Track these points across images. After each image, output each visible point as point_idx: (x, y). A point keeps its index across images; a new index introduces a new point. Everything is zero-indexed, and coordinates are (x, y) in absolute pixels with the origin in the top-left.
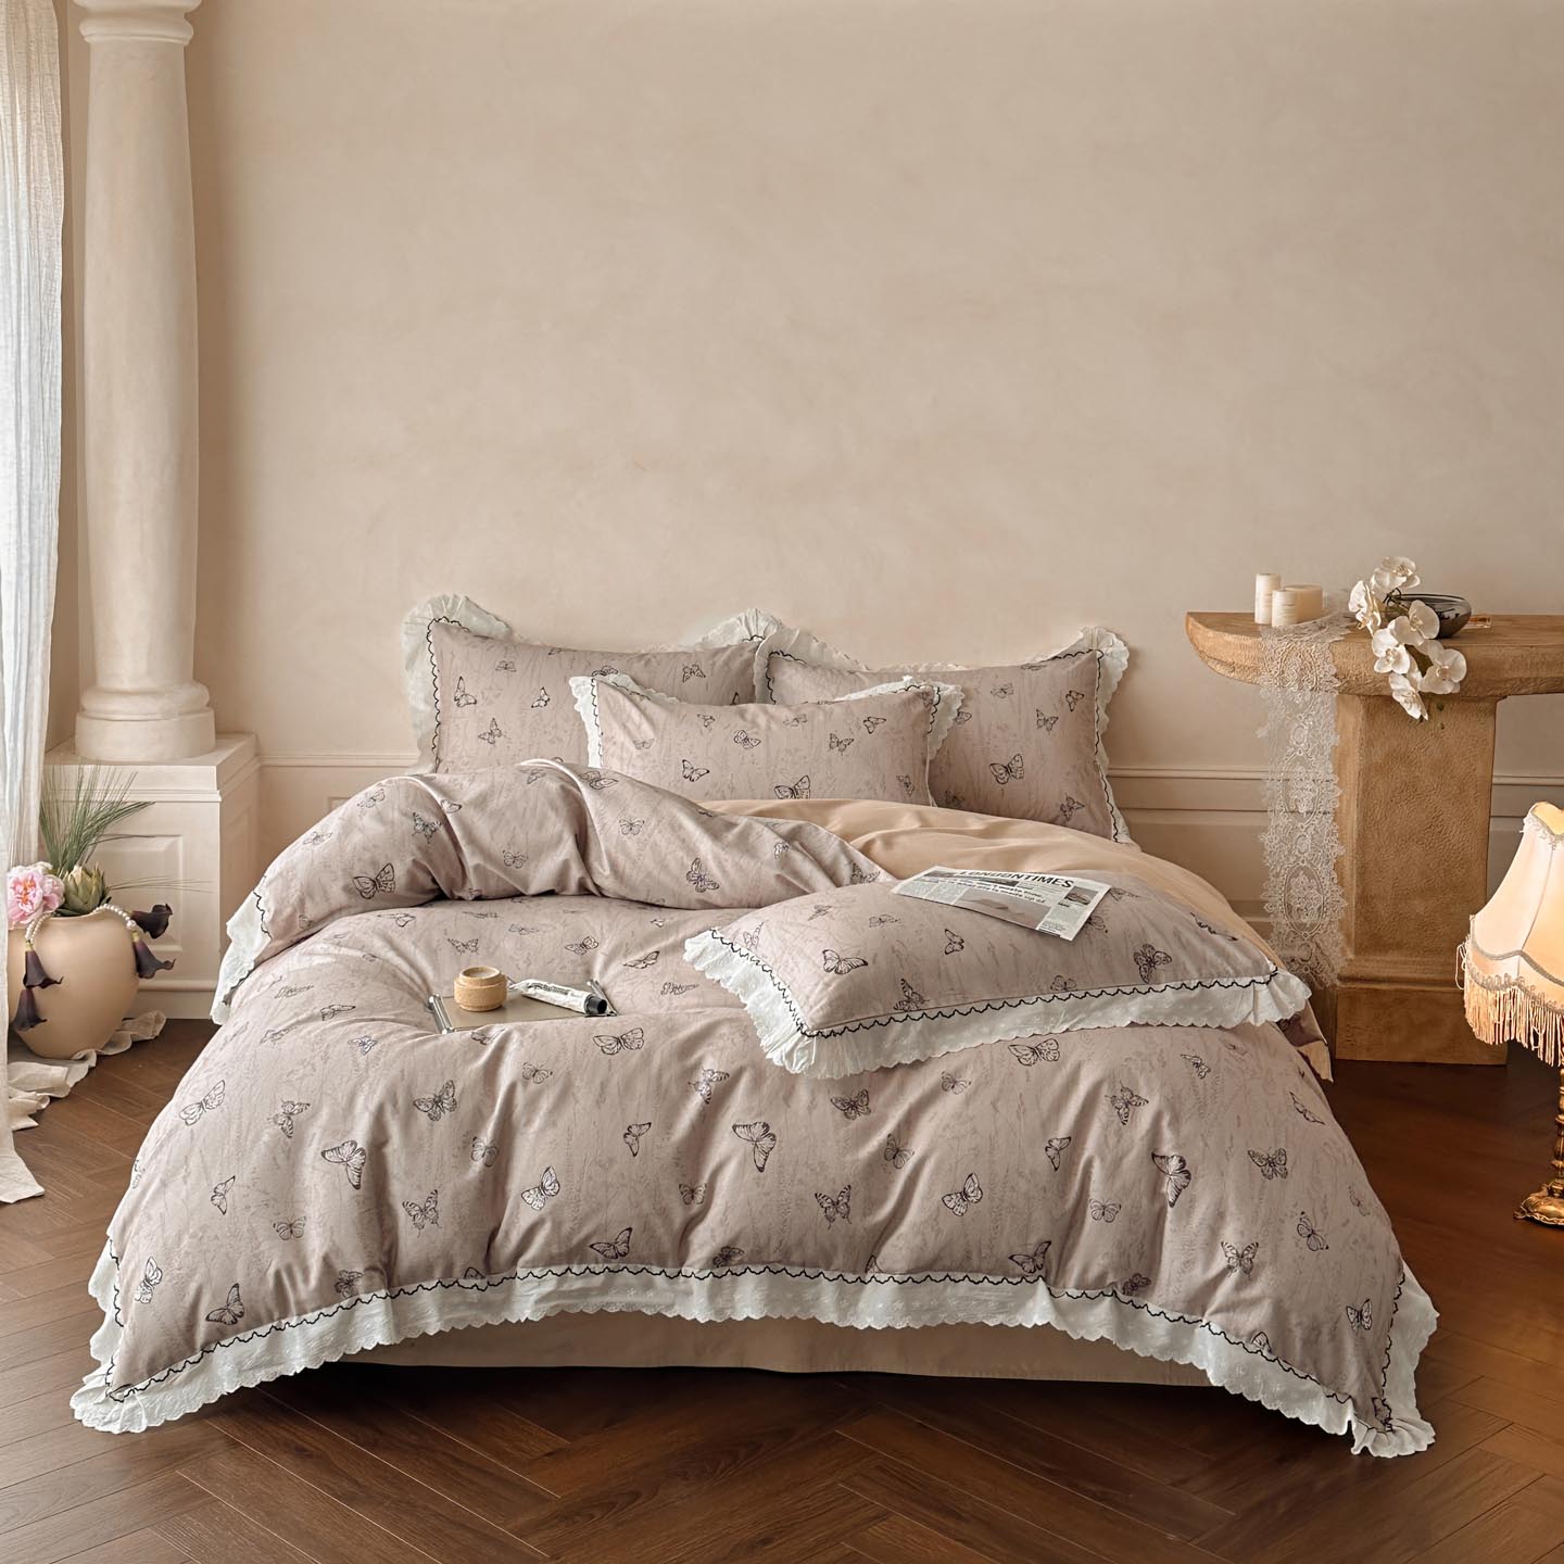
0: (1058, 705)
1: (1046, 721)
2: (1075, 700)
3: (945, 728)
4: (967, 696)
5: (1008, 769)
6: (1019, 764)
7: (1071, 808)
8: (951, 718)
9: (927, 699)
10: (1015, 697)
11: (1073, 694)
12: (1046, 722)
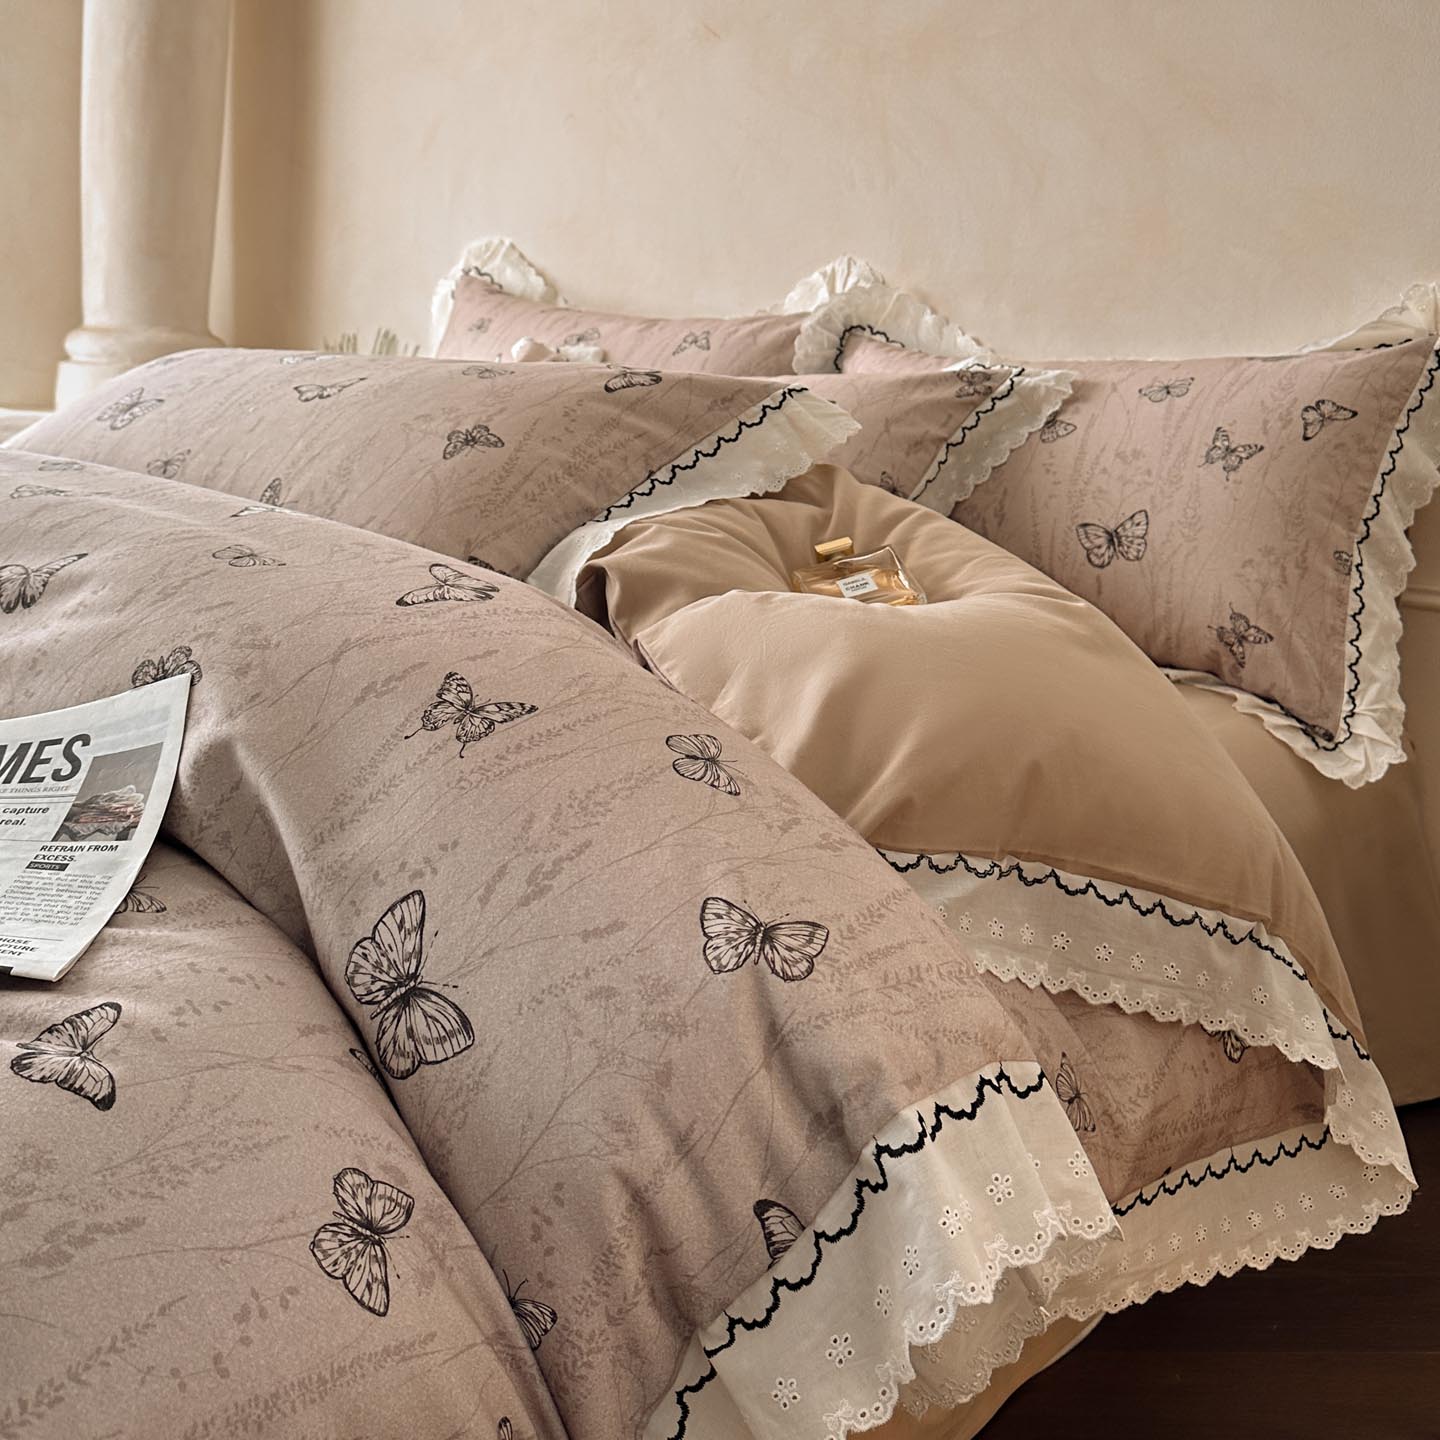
0: (1275, 425)
1: (1230, 451)
2: (1325, 419)
3: (1007, 445)
4: (1080, 393)
5: (1113, 538)
6: (1140, 531)
7: (1242, 639)
8: (1025, 431)
9: (979, 388)
10: (1181, 403)
11: (1326, 409)
12: (1227, 453)
